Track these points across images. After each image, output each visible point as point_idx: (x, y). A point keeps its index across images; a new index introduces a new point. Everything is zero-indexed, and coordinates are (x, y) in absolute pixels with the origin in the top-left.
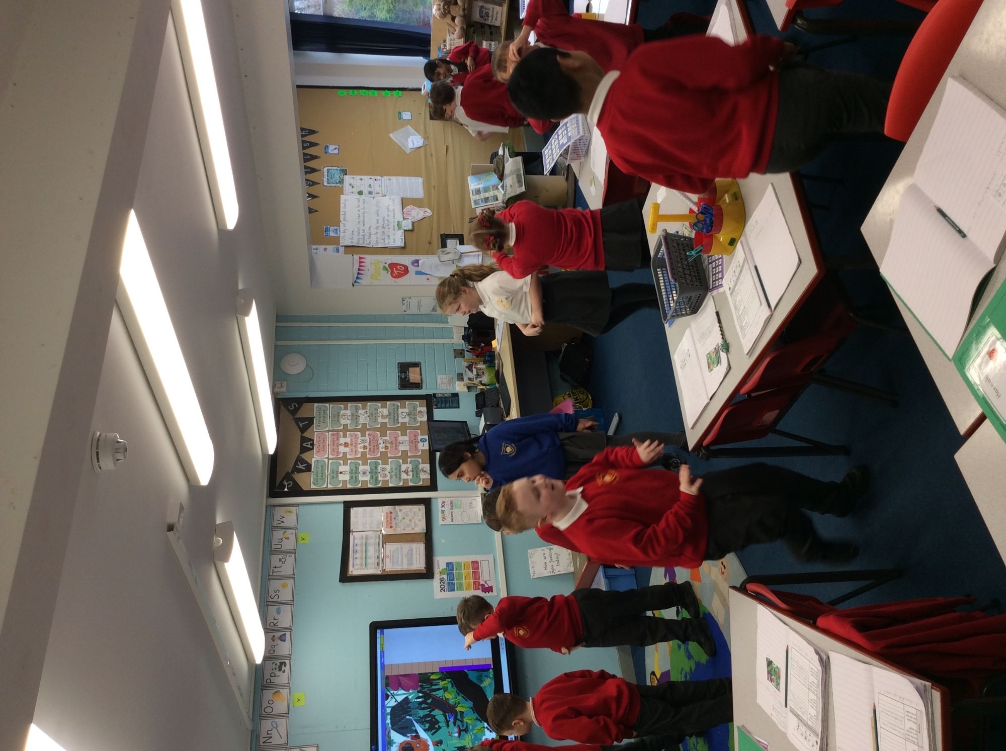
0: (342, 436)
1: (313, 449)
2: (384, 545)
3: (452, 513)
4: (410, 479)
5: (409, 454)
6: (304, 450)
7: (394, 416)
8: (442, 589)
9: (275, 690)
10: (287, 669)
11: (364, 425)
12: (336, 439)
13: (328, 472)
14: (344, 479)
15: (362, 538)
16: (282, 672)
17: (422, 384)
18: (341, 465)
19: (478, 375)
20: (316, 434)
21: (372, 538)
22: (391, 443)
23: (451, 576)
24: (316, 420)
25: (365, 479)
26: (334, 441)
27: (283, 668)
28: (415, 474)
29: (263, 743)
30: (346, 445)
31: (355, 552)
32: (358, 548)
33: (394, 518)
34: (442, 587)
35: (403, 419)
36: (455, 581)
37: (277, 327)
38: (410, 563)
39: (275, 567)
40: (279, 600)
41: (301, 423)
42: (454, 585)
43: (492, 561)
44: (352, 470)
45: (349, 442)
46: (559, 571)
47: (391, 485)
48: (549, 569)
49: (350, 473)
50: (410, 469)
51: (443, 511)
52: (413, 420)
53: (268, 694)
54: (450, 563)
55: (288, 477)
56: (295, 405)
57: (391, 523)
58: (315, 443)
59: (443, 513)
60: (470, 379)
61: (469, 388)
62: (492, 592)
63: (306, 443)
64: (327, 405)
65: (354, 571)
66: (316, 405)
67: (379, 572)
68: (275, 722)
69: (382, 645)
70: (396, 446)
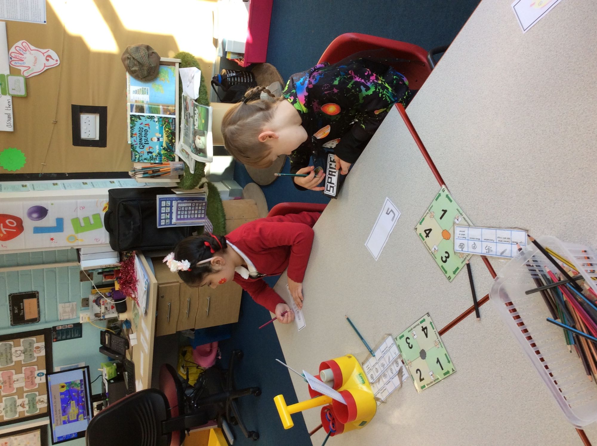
4: (27, 410)
5: (25, 389)
22: (4, 382)
28: (31, 405)
35: (18, 358)
52: (29, 356)
60: (96, 315)
70: (10, 384)
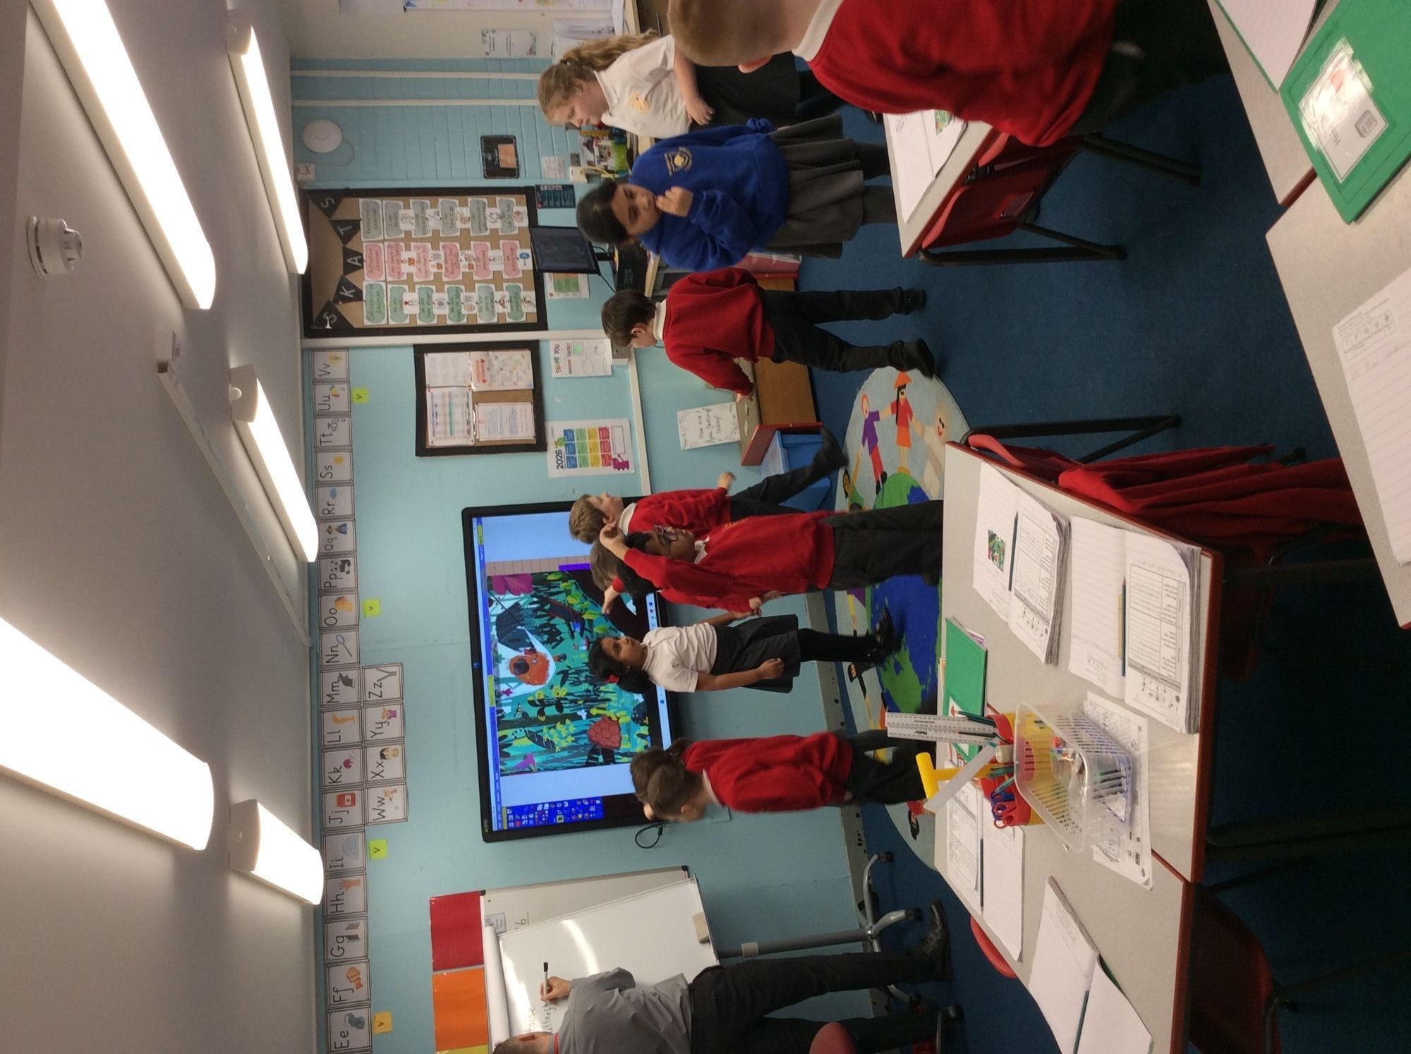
0: (404, 248)
1: (362, 267)
2: (476, 406)
3: (569, 362)
4: (508, 313)
5: (505, 277)
6: (349, 268)
7: (478, 218)
8: (559, 466)
9: (339, 596)
10: (352, 568)
11: (436, 232)
12: (395, 253)
13: (387, 301)
14: (412, 312)
15: (443, 396)
16: (344, 573)
17: (518, 170)
18: (405, 291)
19: (601, 156)
20: (364, 245)
21: (457, 396)
22: (477, 260)
23: (571, 448)
24: (364, 224)
25: (442, 313)
26: (392, 256)
27: (347, 568)
28: (514, 305)
29: (327, 662)
30: (411, 261)
31: (435, 414)
32: (439, 410)
33: (488, 369)
34: (559, 462)
35: (494, 224)
36: (577, 455)
37: (292, 78)
38: (513, 428)
39: (324, 435)
40: (332, 479)
41: (342, 228)
42: (575, 459)
43: (627, 428)
44: (423, 299)
45: (415, 259)
46: (720, 440)
47: (480, 321)
48: (706, 436)
49: (419, 303)
50: (507, 298)
51: (556, 360)
52: (508, 225)
53: (328, 602)
54: (570, 431)
55: (330, 308)
56: (330, 202)
57: (483, 376)
58: (365, 258)
59: (557, 362)
60: (590, 163)
61: (589, 177)
62: (628, 468)
63: (351, 259)
64: (378, 201)
65: (434, 440)
66: (361, 200)
67: (471, 443)
68: (340, 636)
69: (480, 538)
70: (485, 264)
